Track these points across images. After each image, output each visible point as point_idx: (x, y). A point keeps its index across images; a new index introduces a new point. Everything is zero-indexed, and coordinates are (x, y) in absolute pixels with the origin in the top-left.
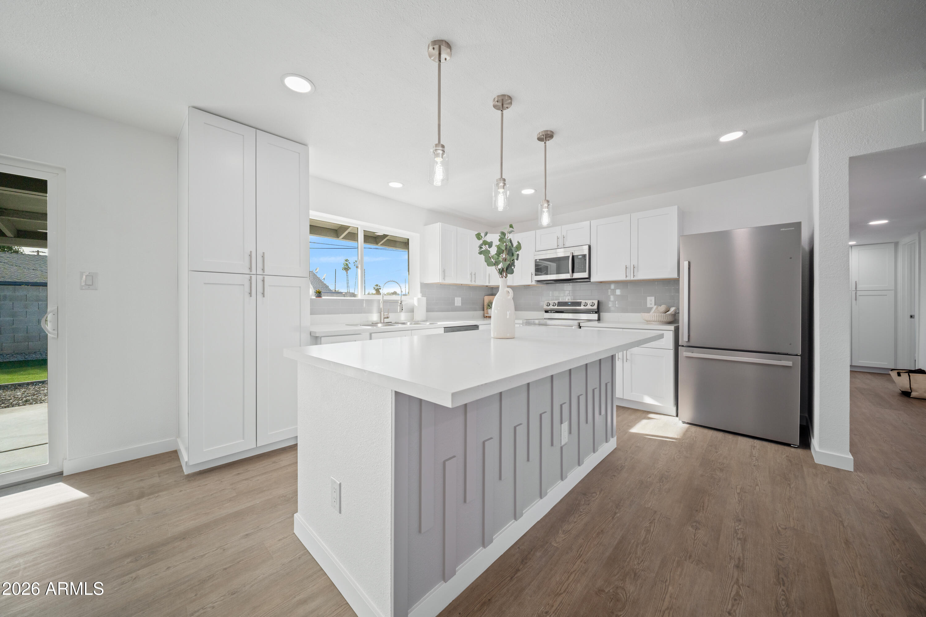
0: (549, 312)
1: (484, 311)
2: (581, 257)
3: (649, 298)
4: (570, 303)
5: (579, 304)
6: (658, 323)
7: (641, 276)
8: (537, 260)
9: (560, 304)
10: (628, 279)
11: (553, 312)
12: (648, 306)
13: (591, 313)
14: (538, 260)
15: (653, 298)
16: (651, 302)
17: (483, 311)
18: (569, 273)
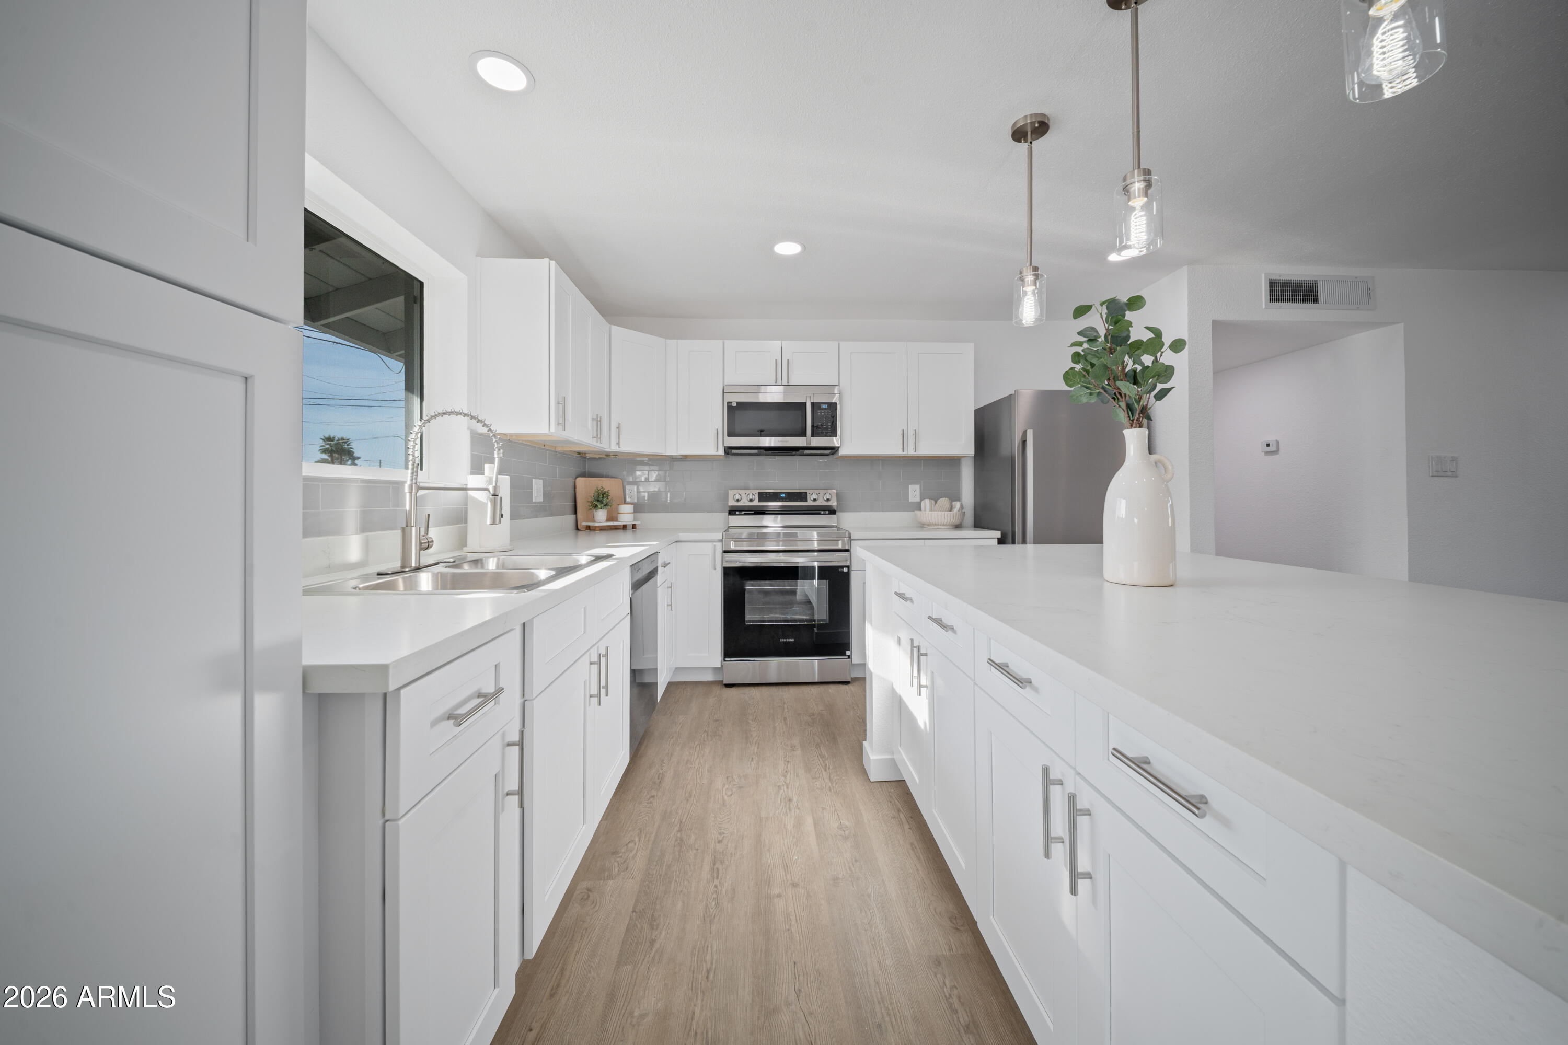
0: (737, 513)
1: (575, 512)
2: (826, 406)
3: (911, 487)
4: (784, 495)
5: (802, 496)
6: (948, 527)
7: (925, 449)
8: (731, 402)
9: (763, 497)
10: (905, 453)
11: (743, 513)
12: (910, 501)
13: (820, 514)
14: (734, 404)
15: (917, 487)
16: (914, 493)
17: (575, 515)
18: (806, 436)
